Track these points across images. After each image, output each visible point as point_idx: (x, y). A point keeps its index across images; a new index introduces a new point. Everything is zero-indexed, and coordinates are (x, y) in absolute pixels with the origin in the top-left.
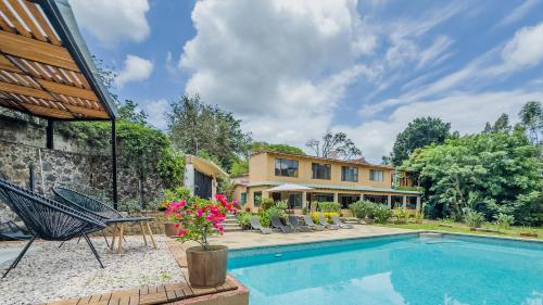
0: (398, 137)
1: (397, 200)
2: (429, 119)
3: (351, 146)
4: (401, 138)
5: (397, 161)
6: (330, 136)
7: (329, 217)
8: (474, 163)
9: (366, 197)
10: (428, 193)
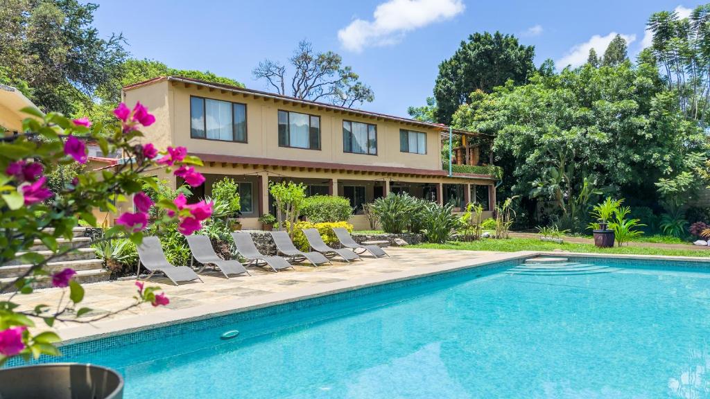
0: (443, 66)
1: (453, 193)
2: (498, 36)
3: (352, 84)
4: (448, 71)
5: (444, 114)
6: (306, 58)
7: (330, 233)
8: (585, 122)
9: (396, 189)
10: (509, 179)
